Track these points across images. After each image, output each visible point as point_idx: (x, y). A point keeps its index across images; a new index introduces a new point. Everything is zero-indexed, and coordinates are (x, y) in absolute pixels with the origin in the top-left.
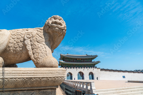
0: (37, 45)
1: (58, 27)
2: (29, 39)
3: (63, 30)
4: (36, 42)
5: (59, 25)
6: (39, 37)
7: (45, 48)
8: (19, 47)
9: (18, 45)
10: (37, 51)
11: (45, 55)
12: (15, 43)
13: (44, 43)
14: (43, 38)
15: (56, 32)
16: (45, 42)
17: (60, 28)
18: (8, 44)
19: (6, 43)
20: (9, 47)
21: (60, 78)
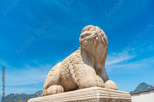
0: (76, 67)
1: (86, 40)
2: (71, 64)
3: (95, 38)
4: (76, 64)
5: (87, 36)
6: (77, 58)
7: (84, 67)
8: (68, 73)
9: (66, 72)
10: (78, 73)
11: (84, 75)
12: (64, 71)
13: (82, 62)
14: (81, 57)
15: (87, 45)
16: (83, 60)
17: (88, 40)
18: (61, 74)
19: (59, 73)
20: (62, 76)
21: (92, 101)
